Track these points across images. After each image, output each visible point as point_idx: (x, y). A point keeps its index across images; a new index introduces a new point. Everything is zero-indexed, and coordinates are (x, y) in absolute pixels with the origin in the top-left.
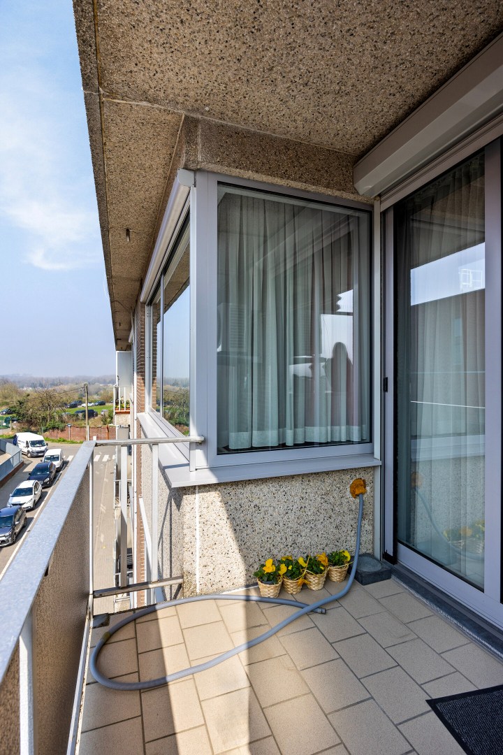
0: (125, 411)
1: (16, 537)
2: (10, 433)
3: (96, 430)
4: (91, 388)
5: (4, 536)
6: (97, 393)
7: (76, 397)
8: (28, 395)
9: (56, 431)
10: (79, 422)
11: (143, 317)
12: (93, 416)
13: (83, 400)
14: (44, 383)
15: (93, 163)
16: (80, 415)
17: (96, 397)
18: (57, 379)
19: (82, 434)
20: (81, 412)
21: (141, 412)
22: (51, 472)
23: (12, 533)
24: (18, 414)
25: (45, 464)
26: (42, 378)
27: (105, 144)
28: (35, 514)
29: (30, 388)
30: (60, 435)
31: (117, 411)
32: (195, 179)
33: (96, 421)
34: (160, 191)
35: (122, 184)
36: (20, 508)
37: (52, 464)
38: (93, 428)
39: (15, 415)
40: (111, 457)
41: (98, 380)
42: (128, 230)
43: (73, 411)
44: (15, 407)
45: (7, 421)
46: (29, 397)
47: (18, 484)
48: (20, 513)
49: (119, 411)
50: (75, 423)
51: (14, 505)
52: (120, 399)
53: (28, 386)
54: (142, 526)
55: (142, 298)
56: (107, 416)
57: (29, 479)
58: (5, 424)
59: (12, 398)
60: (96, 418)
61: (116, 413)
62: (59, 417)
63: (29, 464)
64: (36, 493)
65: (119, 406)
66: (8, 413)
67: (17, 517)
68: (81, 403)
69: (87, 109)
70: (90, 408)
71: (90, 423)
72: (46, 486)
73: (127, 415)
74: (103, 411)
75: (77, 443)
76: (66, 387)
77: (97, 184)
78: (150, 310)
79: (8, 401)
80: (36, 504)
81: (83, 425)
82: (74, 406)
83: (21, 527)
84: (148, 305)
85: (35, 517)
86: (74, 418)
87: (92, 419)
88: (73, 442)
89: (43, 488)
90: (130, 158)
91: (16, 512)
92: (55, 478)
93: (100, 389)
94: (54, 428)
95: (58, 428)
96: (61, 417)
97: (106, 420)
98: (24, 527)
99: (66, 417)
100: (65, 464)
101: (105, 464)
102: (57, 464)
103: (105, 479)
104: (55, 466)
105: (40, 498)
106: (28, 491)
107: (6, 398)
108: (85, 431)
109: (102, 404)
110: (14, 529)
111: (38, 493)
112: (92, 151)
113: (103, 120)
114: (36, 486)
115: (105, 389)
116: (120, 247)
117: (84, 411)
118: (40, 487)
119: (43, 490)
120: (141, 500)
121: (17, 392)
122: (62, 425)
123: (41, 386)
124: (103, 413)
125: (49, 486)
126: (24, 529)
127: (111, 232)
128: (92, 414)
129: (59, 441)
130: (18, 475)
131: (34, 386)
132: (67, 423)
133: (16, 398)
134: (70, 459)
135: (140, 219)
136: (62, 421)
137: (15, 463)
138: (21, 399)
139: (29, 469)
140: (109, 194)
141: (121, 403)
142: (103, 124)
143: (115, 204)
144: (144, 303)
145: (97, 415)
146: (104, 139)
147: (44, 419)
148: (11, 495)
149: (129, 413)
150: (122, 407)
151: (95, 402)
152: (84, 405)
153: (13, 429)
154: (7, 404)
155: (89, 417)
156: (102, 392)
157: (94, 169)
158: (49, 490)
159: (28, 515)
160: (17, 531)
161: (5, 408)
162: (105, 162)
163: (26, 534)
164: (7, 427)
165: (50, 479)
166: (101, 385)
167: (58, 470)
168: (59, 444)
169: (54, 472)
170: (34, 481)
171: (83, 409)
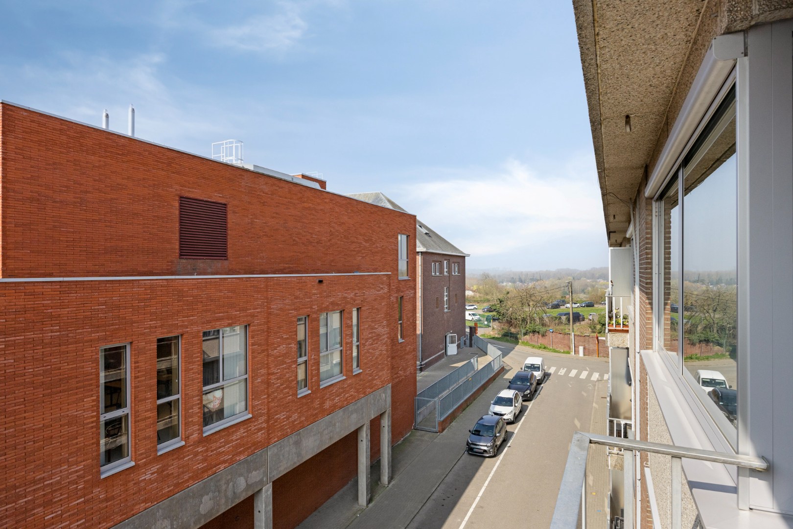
0: (621, 328)
1: (498, 450)
2: (492, 333)
3: (582, 339)
4: (577, 285)
5: (486, 446)
6: (583, 291)
7: (559, 296)
8: (508, 293)
9: (536, 335)
10: (562, 327)
11: (650, 218)
12: (579, 320)
13: (566, 300)
14: (523, 278)
15: (582, 60)
16: (564, 318)
17: (582, 296)
18: (537, 273)
19: (566, 342)
20: (565, 314)
21: (647, 348)
22: (531, 384)
23: (494, 444)
24: (498, 312)
25: (525, 373)
26: (522, 272)
27: (598, 34)
28: (516, 429)
29: (510, 284)
30: (542, 341)
31: (610, 328)
32: (745, 44)
33: (581, 328)
34: (678, 60)
35: (620, 69)
36: (501, 419)
37: (532, 375)
38: (578, 336)
39: (495, 313)
40: (602, 375)
41: (585, 274)
42: (628, 117)
43: (555, 312)
44: (495, 305)
45: (488, 319)
46: (508, 295)
47: (499, 392)
48: (501, 424)
49: (614, 328)
50: (558, 327)
51: (496, 414)
52: (614, 311)
53: (508, 281)
54: (649, 507)
55: (648, 191)
56: (596, 321)
57: (509, 388)
58: (486, 323)
59: (493, 294)
60: (582, 323)
61: (610, 331)
62: (539, 318)
63: (509, 370)
64: (516, 405)
65: (614, 322)
66: (490, 311)
67: (498, 428)
68: (564, 303)
69: (576, 8)
70: (575, 311)
71: (575, 329)
72: (527, 399)
73: (624, 335)
74: (591, 315)
75: (560, 352)
76: (547, 283)
77: (587, 80)
78: (660, 208)
79: (489, 297)
80: (517, 418)
81: (567, 331)
82: (557, 306)
83: (501, 439)
84: (657, 200)
85: (516, 432)
86: (557, 321)
87: (578, 324)
88: (556, 351)
89: (523, 401)
90: (633, 37)
91: (498, 423)
92: (536, 391)
93: (587, 286)
94: (534, 332)
95: (538, 332)
96: (541, 319)
97: (595, 328)
98: (505, 441)
99: (547, 320)
100: (546, 376)
101: (594, 383)
102: (538, 374)
103: (594, 405)
104: (535, 377)
105: (521, 412)
106: (508, 402)
107: (487, 294)
108: (569, 339)
109: (590, 305)
110: (495, 441)
111: (518, 405)
112: (581, 48)
113: (596, 10)
114: (516, 396)
115: (593, 286)
116: (616, 137)
117: (569, 314)
118: (520, 399)
119: (525, 403)
120: (647, 471)
121: (497, 288)
122: (543, 329)
123: (521, 281)
124: (591, 317)
125: (529, 400)
126: (505, 443)
127: (605, 123)
128: (577, 318)
129: (540, 347)
130: (498, 381)
131: (513, 281)
132: (549, 326)
133: (497, 296)
134: (552, 370)
135: (645, 100)
136: (543, 325)
137: (496, 368)
138: (501, 297)
139: (510, 376)
140: (601, 85)
141: (616, 317)
142: (596, 14)
143: (610, 93)
144: (651, 198)
145: (583, 320)
146: (597, 29)
147: (524, 320)
148: (492, 402)
149: (627, 331)
150: (618, 324)
151: (581, 302)
152: (568, 305)
153: (493, 329)
154: (488, 301)
155: (574, 322)
156: (590, 289)
157: (583, 66)
158: (530, 405)
159: (509, 428)
160: (498, 443)
161: (486, 305)
162: (598, 53)
163: (506, 449)
164: (488, 326)
165: (531, 391)
166: (589, 281)
167: (539, 383)
168: (540, 351)
169: (535, 384)
170: (514, 391)
171: (566, 311)
